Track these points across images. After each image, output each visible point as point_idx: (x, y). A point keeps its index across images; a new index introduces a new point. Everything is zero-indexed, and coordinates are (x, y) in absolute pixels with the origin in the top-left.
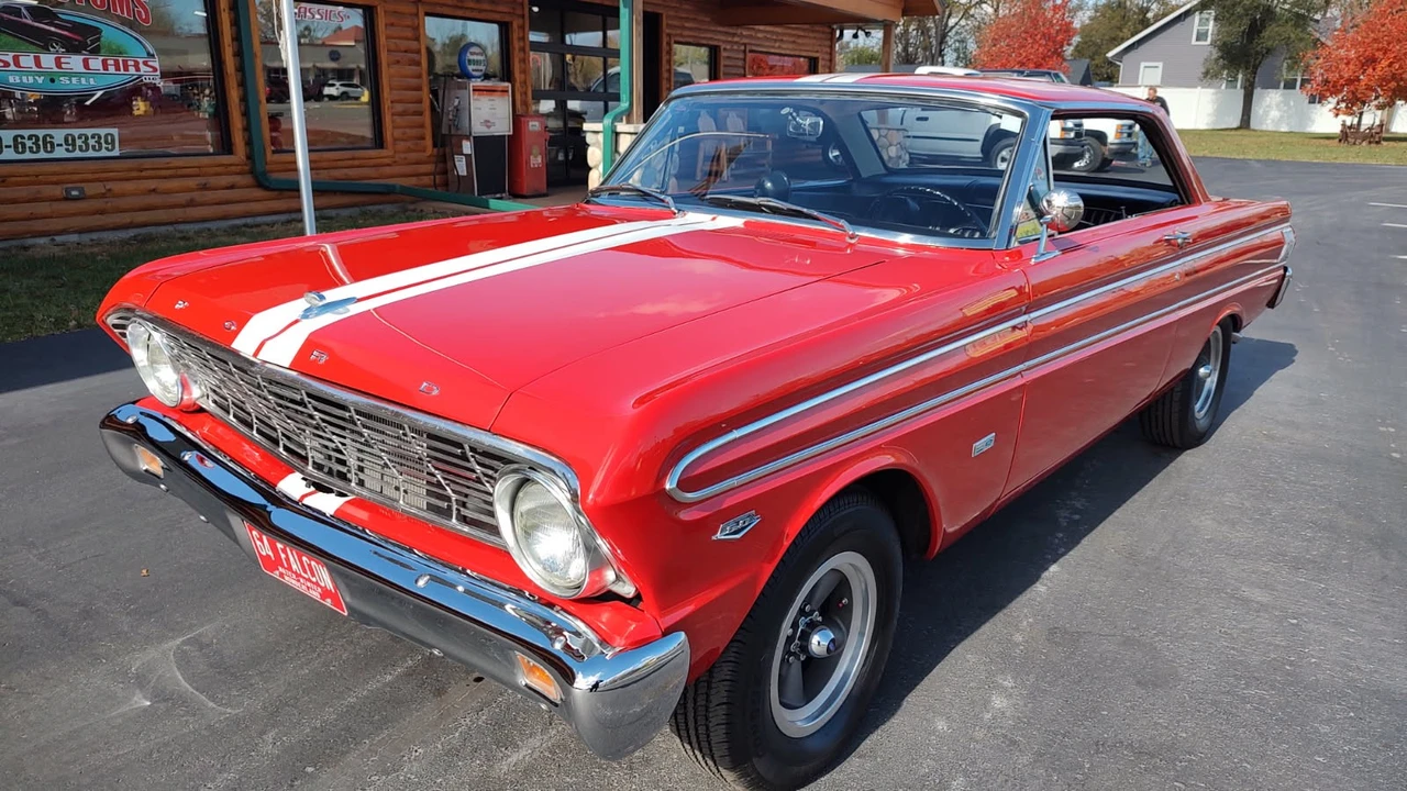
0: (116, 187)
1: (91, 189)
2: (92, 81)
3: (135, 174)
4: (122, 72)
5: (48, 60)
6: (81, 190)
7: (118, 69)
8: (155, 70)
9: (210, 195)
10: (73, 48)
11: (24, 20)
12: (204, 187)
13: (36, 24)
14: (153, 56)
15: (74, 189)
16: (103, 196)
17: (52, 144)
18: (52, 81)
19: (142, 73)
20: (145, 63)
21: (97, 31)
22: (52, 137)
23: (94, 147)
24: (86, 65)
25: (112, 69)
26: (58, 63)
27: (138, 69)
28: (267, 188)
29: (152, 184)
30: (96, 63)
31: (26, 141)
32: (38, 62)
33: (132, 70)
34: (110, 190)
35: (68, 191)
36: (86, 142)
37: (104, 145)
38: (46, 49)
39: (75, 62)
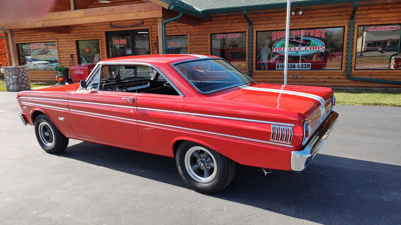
0: (305, 76)
1: (299, 77)
2: (306, 52)
3: (310, 74)
4: (315, 50)
5: (297, 48)
6: (297, 76)
7: (313, 49)
8: (324, 49)
9: (331, 80)
10: (303, 45)
11: (294, 40)
12: (330, 78)
13: (296, 41)
14: (324, 45)
15: (295, 76)
16: (302, 78)
17: (295, 66)
18: (297, 53)
19: (320, 50)
20: (321, 47)
21: (310, 41)
22: (295, 65)
23: (304, 67)
24: (306, 49)
25: (312, 49)
26: (299, 49)
27: (319, 49)
28: (350, 80)
29: (315, 76)
30: (308, 48)
31: (289, 66)
32: (295, 49)
33: (317, 49)
34: (304, 77)
35: (294, 77)
36: (303, 66)
37: (307, 67)
38: (297, 46)
39: (303, 48)
